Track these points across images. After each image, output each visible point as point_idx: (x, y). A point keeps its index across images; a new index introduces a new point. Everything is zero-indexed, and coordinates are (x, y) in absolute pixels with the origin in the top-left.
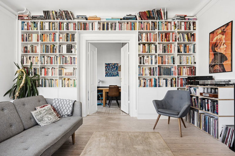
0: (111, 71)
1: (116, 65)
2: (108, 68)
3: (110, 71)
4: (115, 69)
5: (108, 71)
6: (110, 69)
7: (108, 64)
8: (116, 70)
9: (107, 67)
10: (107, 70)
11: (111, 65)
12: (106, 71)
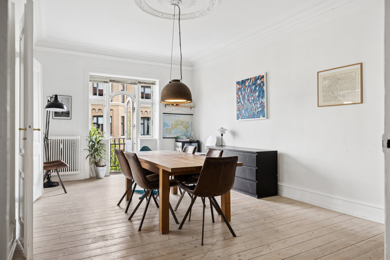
0: (248, 100)
1: (259, 82)
2: (242, 94)
3: (246, 101)
4: (257, 94)
5: (241, 103)
6: (246, 97)
7: (242, 81)
8: (259, 96)
9: (240, 93)
10: (240, 101)
11: (247, 84)
12: (238, 103)
